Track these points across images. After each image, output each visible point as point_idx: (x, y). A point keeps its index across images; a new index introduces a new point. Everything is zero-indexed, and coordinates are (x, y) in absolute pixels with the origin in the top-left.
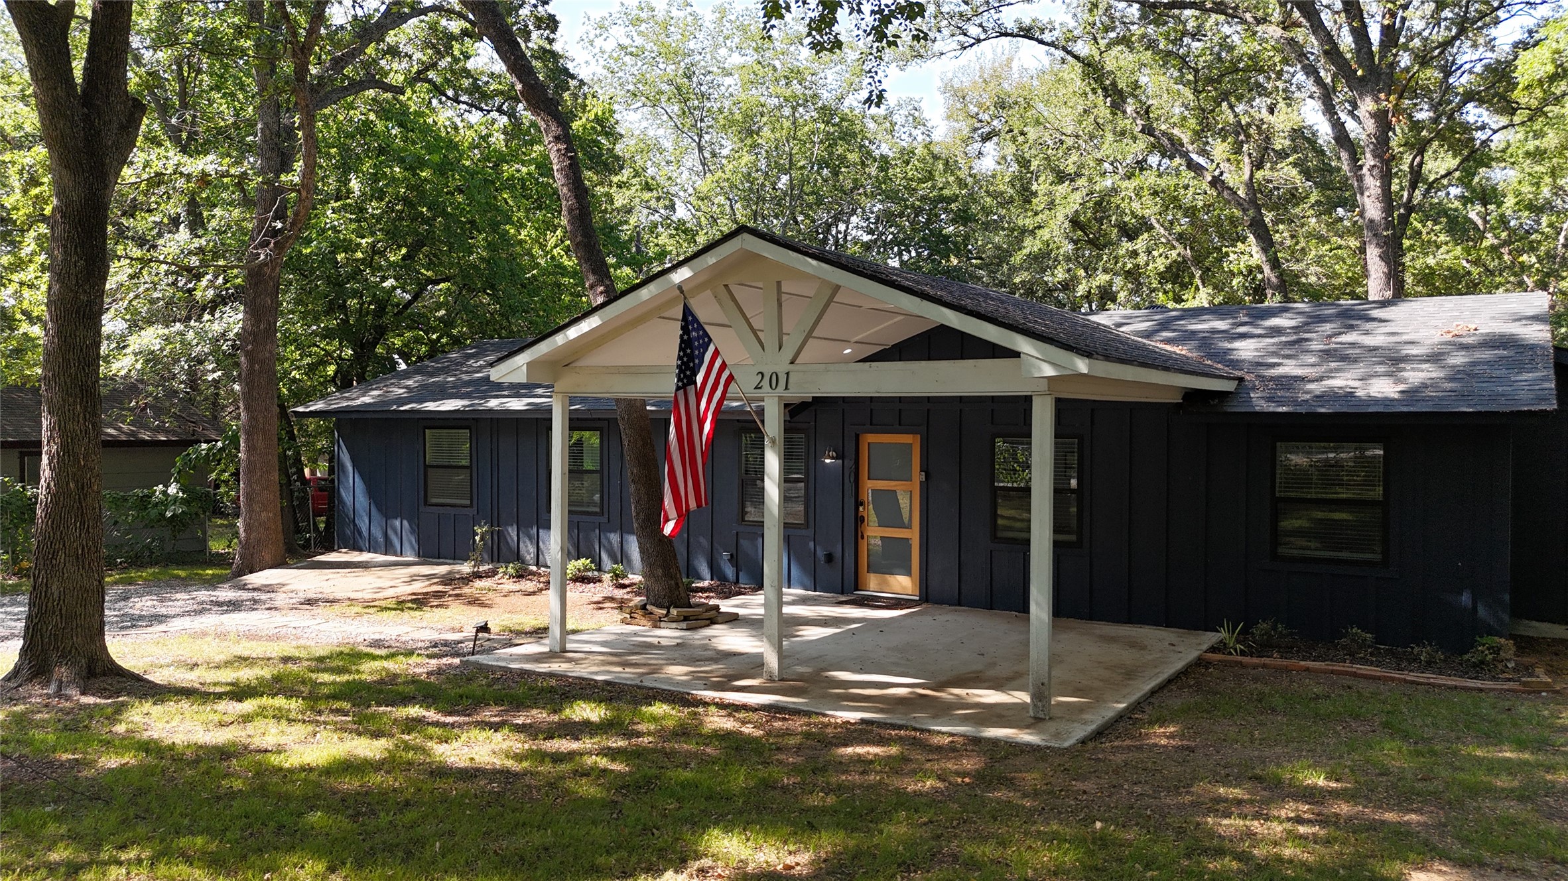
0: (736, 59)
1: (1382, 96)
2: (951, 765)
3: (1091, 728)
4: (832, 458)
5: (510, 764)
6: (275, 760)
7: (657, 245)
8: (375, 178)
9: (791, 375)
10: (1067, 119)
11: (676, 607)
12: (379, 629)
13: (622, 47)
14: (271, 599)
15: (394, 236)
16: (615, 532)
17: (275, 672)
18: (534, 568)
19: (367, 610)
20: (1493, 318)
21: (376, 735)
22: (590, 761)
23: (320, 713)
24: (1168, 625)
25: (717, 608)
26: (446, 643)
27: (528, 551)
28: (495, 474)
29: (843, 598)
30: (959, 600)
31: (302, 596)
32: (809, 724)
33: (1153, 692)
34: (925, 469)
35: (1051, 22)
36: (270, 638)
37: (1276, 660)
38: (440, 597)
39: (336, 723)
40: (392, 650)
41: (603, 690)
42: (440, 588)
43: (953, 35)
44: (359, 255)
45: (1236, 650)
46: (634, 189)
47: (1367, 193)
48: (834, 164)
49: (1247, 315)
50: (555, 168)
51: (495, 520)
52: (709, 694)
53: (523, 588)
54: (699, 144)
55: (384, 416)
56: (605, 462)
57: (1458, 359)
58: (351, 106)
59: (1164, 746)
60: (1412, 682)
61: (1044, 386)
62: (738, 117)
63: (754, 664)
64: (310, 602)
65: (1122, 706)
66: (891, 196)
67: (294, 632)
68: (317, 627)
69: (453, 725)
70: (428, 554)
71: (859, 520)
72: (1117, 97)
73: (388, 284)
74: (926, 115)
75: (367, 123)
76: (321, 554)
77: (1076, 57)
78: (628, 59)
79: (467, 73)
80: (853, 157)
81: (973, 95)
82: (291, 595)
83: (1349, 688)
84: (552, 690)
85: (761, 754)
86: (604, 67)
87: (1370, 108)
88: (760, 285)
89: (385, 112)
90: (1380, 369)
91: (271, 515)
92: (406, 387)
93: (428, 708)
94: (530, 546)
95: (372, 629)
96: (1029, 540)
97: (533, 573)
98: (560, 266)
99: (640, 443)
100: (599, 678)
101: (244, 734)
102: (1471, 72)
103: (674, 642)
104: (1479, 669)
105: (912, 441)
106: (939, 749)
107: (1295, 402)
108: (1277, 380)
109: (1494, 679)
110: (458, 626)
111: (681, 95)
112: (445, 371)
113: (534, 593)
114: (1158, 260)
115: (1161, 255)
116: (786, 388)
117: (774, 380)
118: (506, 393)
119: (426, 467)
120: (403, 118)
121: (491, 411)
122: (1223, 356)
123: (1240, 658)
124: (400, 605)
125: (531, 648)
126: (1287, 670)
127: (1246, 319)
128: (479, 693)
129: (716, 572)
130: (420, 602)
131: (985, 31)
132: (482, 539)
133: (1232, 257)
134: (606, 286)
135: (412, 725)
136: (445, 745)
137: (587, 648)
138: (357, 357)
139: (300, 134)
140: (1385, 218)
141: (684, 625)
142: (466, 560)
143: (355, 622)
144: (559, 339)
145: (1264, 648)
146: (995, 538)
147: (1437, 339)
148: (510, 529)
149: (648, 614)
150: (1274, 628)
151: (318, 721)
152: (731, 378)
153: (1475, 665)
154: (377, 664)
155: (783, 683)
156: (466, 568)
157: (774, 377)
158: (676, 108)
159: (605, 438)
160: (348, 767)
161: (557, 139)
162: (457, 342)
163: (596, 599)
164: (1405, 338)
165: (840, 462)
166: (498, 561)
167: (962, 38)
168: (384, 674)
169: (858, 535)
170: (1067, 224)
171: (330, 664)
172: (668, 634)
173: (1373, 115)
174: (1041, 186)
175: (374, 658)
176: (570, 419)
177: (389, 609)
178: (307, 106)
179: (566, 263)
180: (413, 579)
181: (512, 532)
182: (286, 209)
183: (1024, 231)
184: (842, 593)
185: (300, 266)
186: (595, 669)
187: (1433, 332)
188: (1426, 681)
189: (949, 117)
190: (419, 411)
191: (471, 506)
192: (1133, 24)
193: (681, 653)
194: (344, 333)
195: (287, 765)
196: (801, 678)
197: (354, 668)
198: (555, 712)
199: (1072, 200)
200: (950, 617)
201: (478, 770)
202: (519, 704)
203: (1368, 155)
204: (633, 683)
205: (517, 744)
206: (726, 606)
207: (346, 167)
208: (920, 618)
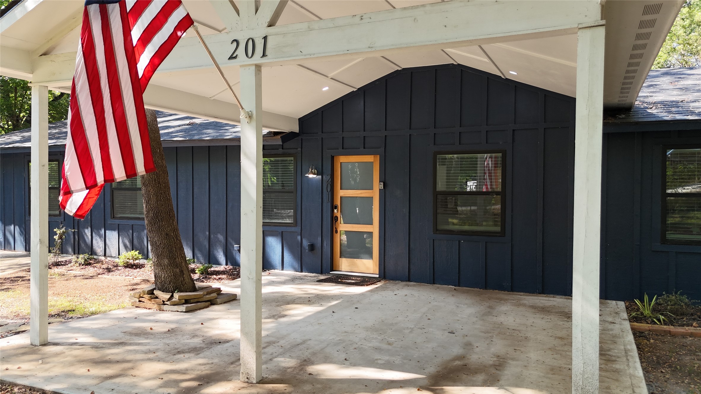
4: (314, 174)
9: (269, 39)
11: (180, 291)
25: (219, 290)
27: (99, 246)
29: (322, 277)
30: (409, 277)
34: (383, 180)
37: (698, 329)
45: (659, 320)
51: (76, 224)
53: (86, 273)
61: (596, 16)
71: (334, 219)
94: (100, 242)
97: (97, 262)
105: (373, 160)
108: (660, 103)
113: (92, 277)
116: (264, 55)
117: (250, 47)
123: (665, 327)
129: (230, 258)
132: (60, 238)
141: (183, 308)
146: (436, 230)
149: (154, 298)
150: (680, 299)
165: (320, 177)
166: (79, 254)
169: (333, 230)
181: (88, 232)
184: (322, 273)
186: (56, 371)
191: (59, 215)
208: (384, 293)
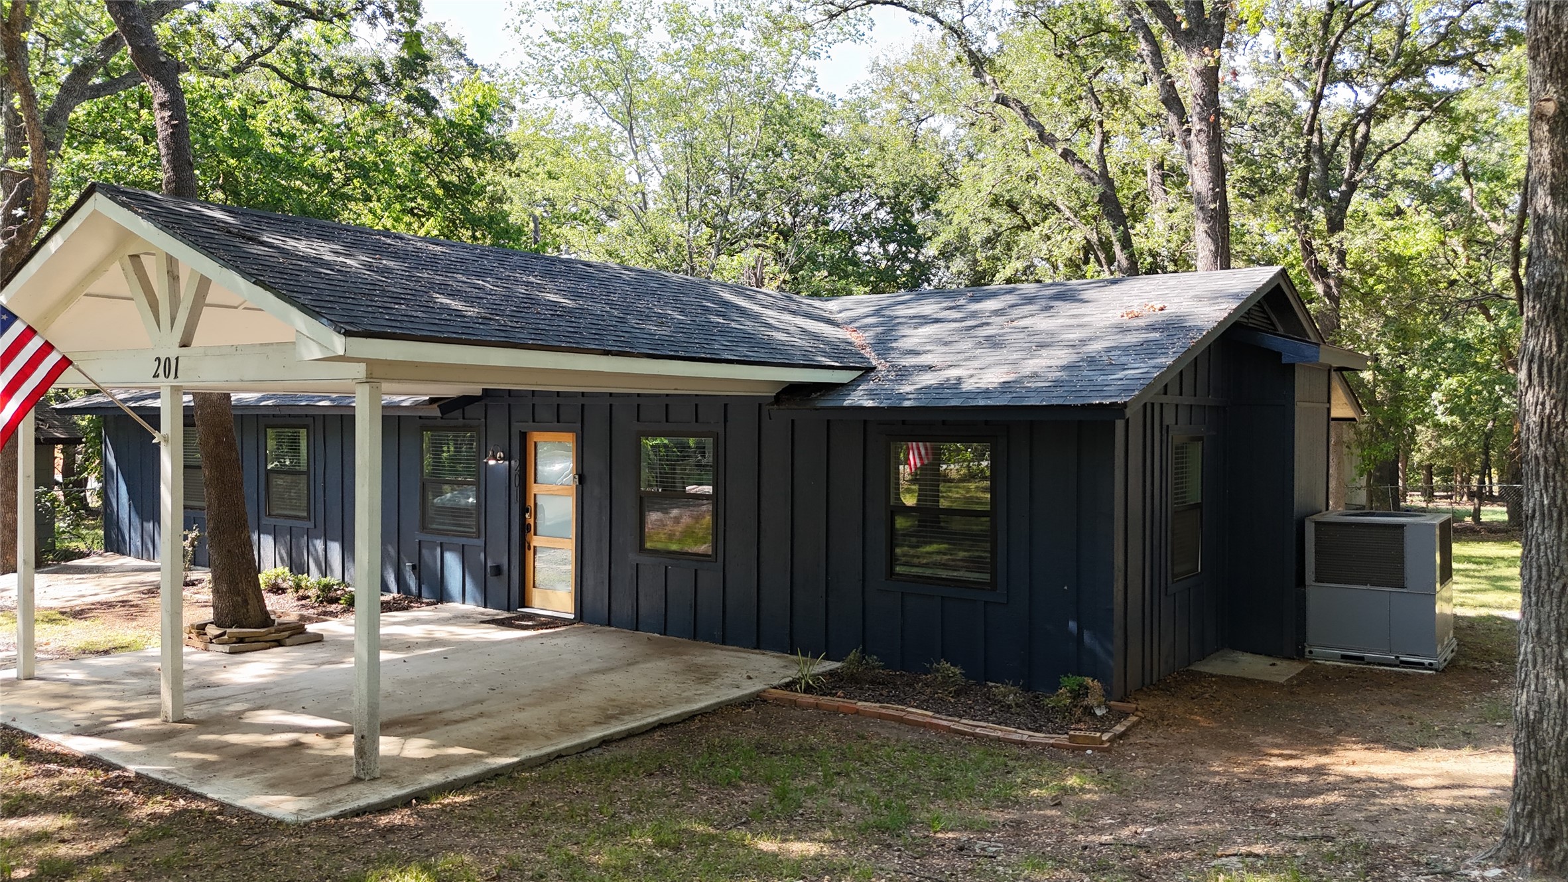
1: (1207, 50)
4: (500, 459)
9: (180, 361)
16: (320, 538)
24: (793, 652)
29: (503, 616)
30: (608, 620)
34: (580, 472)
47: (1194, 162)
56: (311, 463)
61: (363, 372)
71: (526, 529)
77: (944, 25)
111: (611, 81)
116: (176, 376)
117: (167, 367)
126: (837, 712)
129: (401, 584)
140: (1213, 189)
141: (227, 648)
146: (641, 549)
150: (860, 660)
157: (168, 362)
159: (312, 438)
165: (507, 463)
169: (525, 546)
172: (199, 659)
173: (1199, 73)
182: (27, 195)
184: (508, 610)
188: (971, 731)
203: (1195, 118)
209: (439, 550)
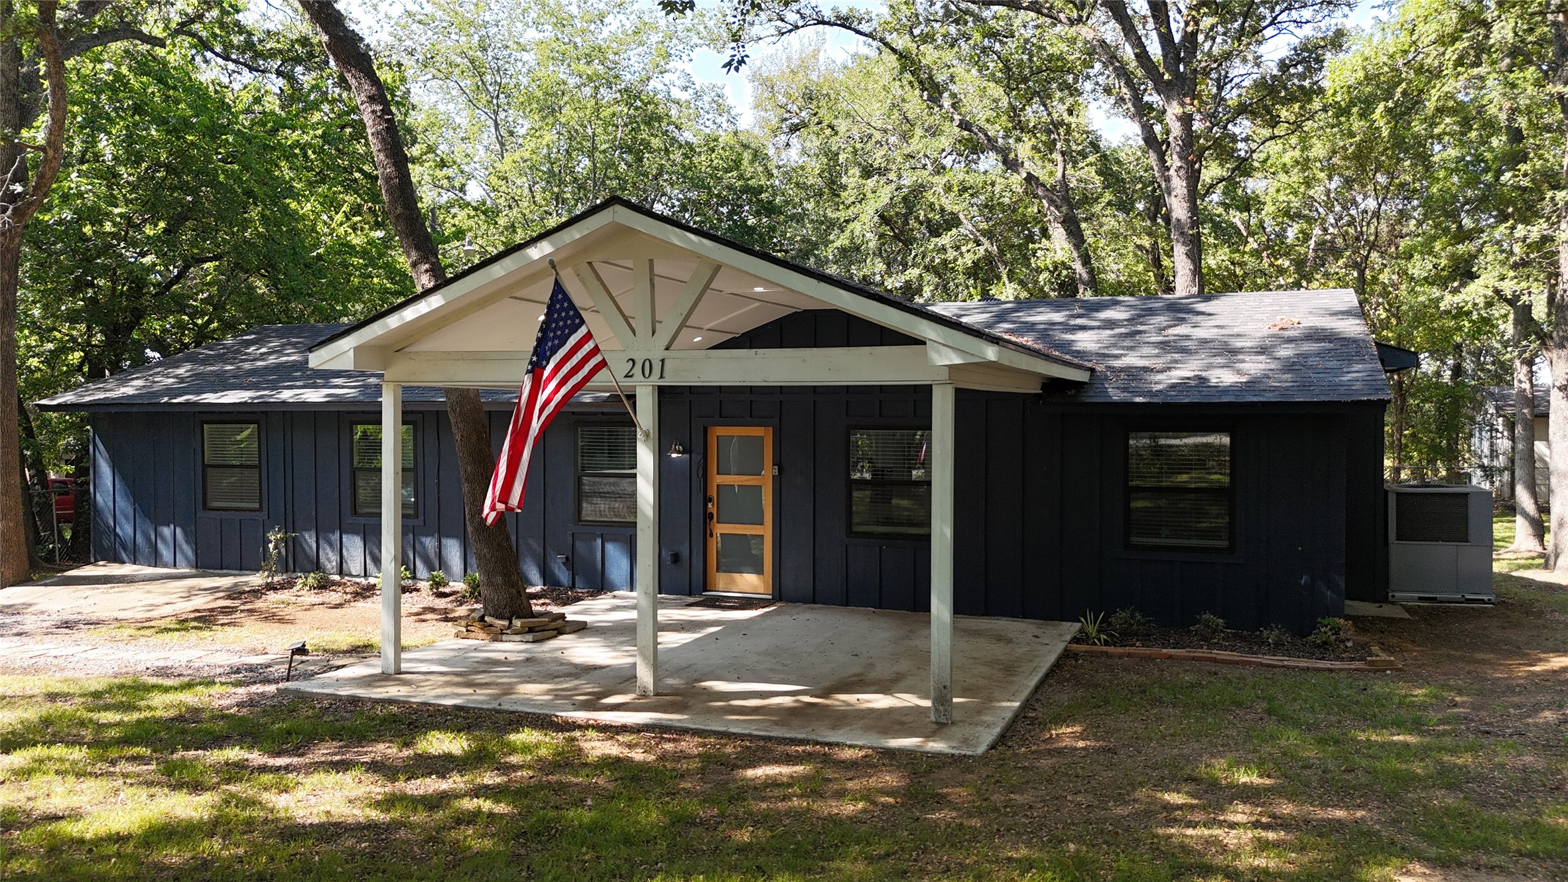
0: (532, 34)
1: (1188, 100)
2: (873, 782)
3: (997, 731)
4: (679, 452)
5: (375, 815)
6: (71, 829)
7: (454, 225)
8: (130, 139)
9: (666, 362)
10: (875, 112)
11: (518, 617)
12: (164, 654)
13: (409, 14)
14: (17, 622)
15: (152, 208)
16: (433, 536)
17: (44, 713)
18: (337, 578)
19: (142, 632)
20: (1310, 313)
21: (197, 787)
22: (468, 804)
23: (113, 763)
24: (1025, 616)
25: (562, 616)
26: (251, 668)
27: (329, 559)
28: (289, 470)
29: (691, 600)
30: (814, 597)
31: (56, 618)
32: (704, 745)
33: (1037, 688)
34: (778, 462)
35: (868, 13)
36: (25, 671)
37: (1139, 649)
38: (231, 613)
39: (139, 775)
40: (186, 679)
41: (457, 717)
42: (228, 603)
43: (770, 20)
44: (108, 227)
45: (1099, 640)
46: (427, 165)
47: (1174, 193)
48: (636, 150)
49: (1080, 307)
50: (369, 131)
51: (290, 524)
52: (580, 716)
53: (327, 600)
54: (496, 121)
55: (154, 409)
56: (420, 459)
57: (1285, 352)
58: (98, 60)
59: (1084, 749)
60: (1268, 666)
61: (944, 375)
62: (539, 94)
63: (624, 679)
64: (67, 625)
65: (1017, 704)
66: (698, 183)
67: (56, 662)
68: (84, 655)
69: (287, 769)
70: (205, 564)
71: (708, 518)
72: (933, 90)
73: (148, 260)
74: (730, 102)
75: (119, 77)
76: (77, 567)
77: (894, 50)
78: (414, 27)
79: (240, 29)
80: (656, 143)
81: (781, 86)
82: (42, 617)
83: (1216, 674)
84: (394, 719)
85: (662, 783)
86: (391, 34)
87: (1176, 112)
88: (629, 263)
89: (142, 67)
90: (1219, 360)
91: (11, 525)
92: (176, 377)
93: (251, 748)
94: (331, 554)
95: (154, 655)
96: (930, 535)
97: (334, 583)
98: (348, 245)
99: (474, 438)
100: (449, 702)
101: (22, 796)
102: (1238, 86)
103: (522, 656)
104: (1323, 649)
105: (764, 433)
106: (853, 764)
107: (1151, 393)
108: (1128, 370)
109: (1338, 658)
110: (260, 647)
111: (476, 68)
112: (221, 358)
113: (338, 606)
114: (966, 255)
115: (968, 251)
116: (662, 377)
117: (647, 367)
118: (298, 383)
119: (205, 466)
120: (162, 75)
121: (284, 403)
122: (1065, 346)
123: (1104, 648)
124: (182, 624)
125: (358, 670)
126: (1150, 659)
127: (1081, 311)
128: (307, 726)
129: (547, 576)
130: (205, 620)
131: (803, 17)
132: (276, 547)
133: (1039, 253)
134: (432, 264)
135: (234, 772)
136: (284, 795)
137: (424, 668)
138: (109, 344)
139: (46, 84)
140: (1191, 218)
141: (530, 637)
142: (257, 570)
143: (131, 647)
144: (393, 322)
145: (1125, 637)
146: (850, 532)
147: (1266, 332)
148: (307, 536)
149: (486, 627)
150: (1132, 617)
151: (112, 774)
152: (603, 364)
153: (1318, 646)
154: (171, 698)
155: (664, 699)
156: (256, 580)
157: (647, 364)
158: (467, 83)
159: (420, 434)
160: (171, 834)
161: (371, 99)
162: (229, 326)
163: (415, 610)
164: (1236, 331)
165: (687, 456)
166: (294, 571)
167: (779, 23)
168: (184, 709)
169: (707, 533)
170: (876, 218)
171: (109, 700)
172: (512, 648)
173: (1179, 119)
174: (852, 178)
175: (167, 690)
176: (403, 413)
177: (170, 630)
178: (55, 51)
179: (354, 242)
180: (189, 594)
181: (310, 539)
182: (27, 170)
183: (831, 224)
184: (690, 595)
185: (39, 236)
186: (440, 691)
187: (1260, 325)
188: (1280, 663)
189: (756, 107)
190: (195, 404)
191: (260, 509)
192: (936, 21)
193: (532, 669)
194: (94, 313)
195: (88, 836)
196: (675, 692)
197: (143, 703)
198: (407, 745)
199: (882, 195)
200: (808, 615)
201: (337, 825)
202: (360, 737)
203: (1175, 157)
204: (490, 706)
205: (378, 788)
206: (571, 612)
207: (95, 123)
208: (779, 618)
209: (599, 541)
